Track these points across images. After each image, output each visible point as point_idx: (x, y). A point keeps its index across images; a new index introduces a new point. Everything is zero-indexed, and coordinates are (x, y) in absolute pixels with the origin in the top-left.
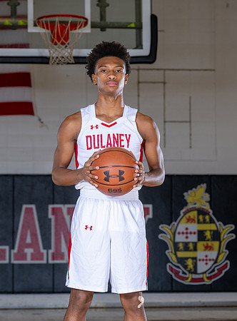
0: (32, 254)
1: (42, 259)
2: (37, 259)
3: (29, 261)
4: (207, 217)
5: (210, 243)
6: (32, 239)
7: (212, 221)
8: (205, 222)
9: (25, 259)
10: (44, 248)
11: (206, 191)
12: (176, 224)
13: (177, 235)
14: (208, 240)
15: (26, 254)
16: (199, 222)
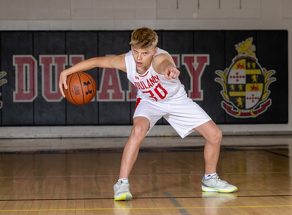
0: (113, 94)
1: (122, 98)
2: (118, 98)
3: (111, 100)
4: (254, 64)
5: (256, 85)
6: (113, 82)
7: (257, 67)
8: (251, 68)
9: (108, 98)
10: (123, 90)
11: (253, 43)
12: (228, 69)
13: (229, 78)
14: (255, 83)
15: (108, 94)
16: (247, 68)
